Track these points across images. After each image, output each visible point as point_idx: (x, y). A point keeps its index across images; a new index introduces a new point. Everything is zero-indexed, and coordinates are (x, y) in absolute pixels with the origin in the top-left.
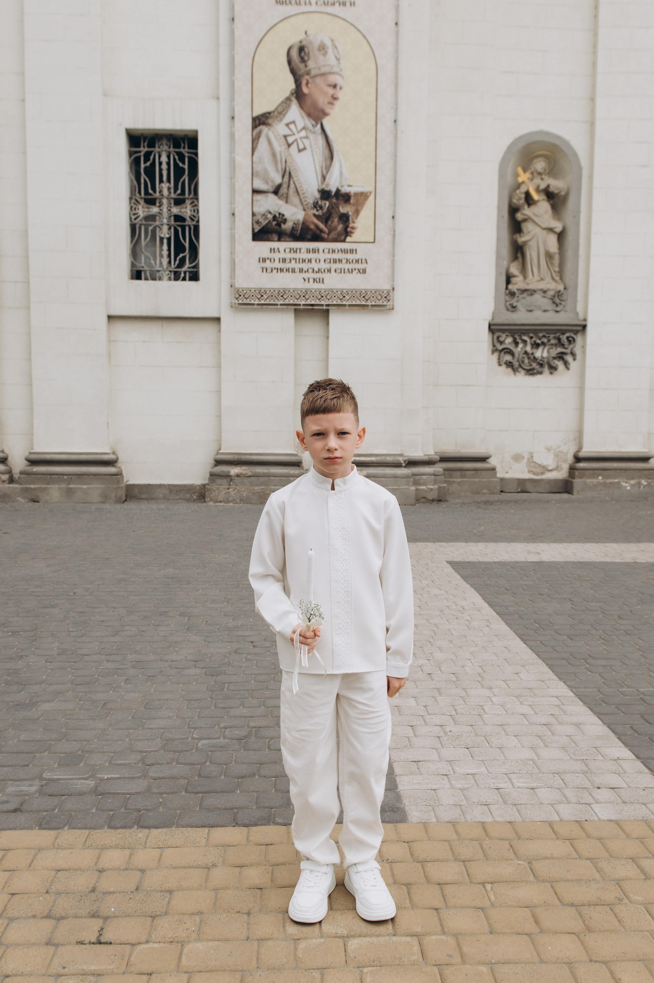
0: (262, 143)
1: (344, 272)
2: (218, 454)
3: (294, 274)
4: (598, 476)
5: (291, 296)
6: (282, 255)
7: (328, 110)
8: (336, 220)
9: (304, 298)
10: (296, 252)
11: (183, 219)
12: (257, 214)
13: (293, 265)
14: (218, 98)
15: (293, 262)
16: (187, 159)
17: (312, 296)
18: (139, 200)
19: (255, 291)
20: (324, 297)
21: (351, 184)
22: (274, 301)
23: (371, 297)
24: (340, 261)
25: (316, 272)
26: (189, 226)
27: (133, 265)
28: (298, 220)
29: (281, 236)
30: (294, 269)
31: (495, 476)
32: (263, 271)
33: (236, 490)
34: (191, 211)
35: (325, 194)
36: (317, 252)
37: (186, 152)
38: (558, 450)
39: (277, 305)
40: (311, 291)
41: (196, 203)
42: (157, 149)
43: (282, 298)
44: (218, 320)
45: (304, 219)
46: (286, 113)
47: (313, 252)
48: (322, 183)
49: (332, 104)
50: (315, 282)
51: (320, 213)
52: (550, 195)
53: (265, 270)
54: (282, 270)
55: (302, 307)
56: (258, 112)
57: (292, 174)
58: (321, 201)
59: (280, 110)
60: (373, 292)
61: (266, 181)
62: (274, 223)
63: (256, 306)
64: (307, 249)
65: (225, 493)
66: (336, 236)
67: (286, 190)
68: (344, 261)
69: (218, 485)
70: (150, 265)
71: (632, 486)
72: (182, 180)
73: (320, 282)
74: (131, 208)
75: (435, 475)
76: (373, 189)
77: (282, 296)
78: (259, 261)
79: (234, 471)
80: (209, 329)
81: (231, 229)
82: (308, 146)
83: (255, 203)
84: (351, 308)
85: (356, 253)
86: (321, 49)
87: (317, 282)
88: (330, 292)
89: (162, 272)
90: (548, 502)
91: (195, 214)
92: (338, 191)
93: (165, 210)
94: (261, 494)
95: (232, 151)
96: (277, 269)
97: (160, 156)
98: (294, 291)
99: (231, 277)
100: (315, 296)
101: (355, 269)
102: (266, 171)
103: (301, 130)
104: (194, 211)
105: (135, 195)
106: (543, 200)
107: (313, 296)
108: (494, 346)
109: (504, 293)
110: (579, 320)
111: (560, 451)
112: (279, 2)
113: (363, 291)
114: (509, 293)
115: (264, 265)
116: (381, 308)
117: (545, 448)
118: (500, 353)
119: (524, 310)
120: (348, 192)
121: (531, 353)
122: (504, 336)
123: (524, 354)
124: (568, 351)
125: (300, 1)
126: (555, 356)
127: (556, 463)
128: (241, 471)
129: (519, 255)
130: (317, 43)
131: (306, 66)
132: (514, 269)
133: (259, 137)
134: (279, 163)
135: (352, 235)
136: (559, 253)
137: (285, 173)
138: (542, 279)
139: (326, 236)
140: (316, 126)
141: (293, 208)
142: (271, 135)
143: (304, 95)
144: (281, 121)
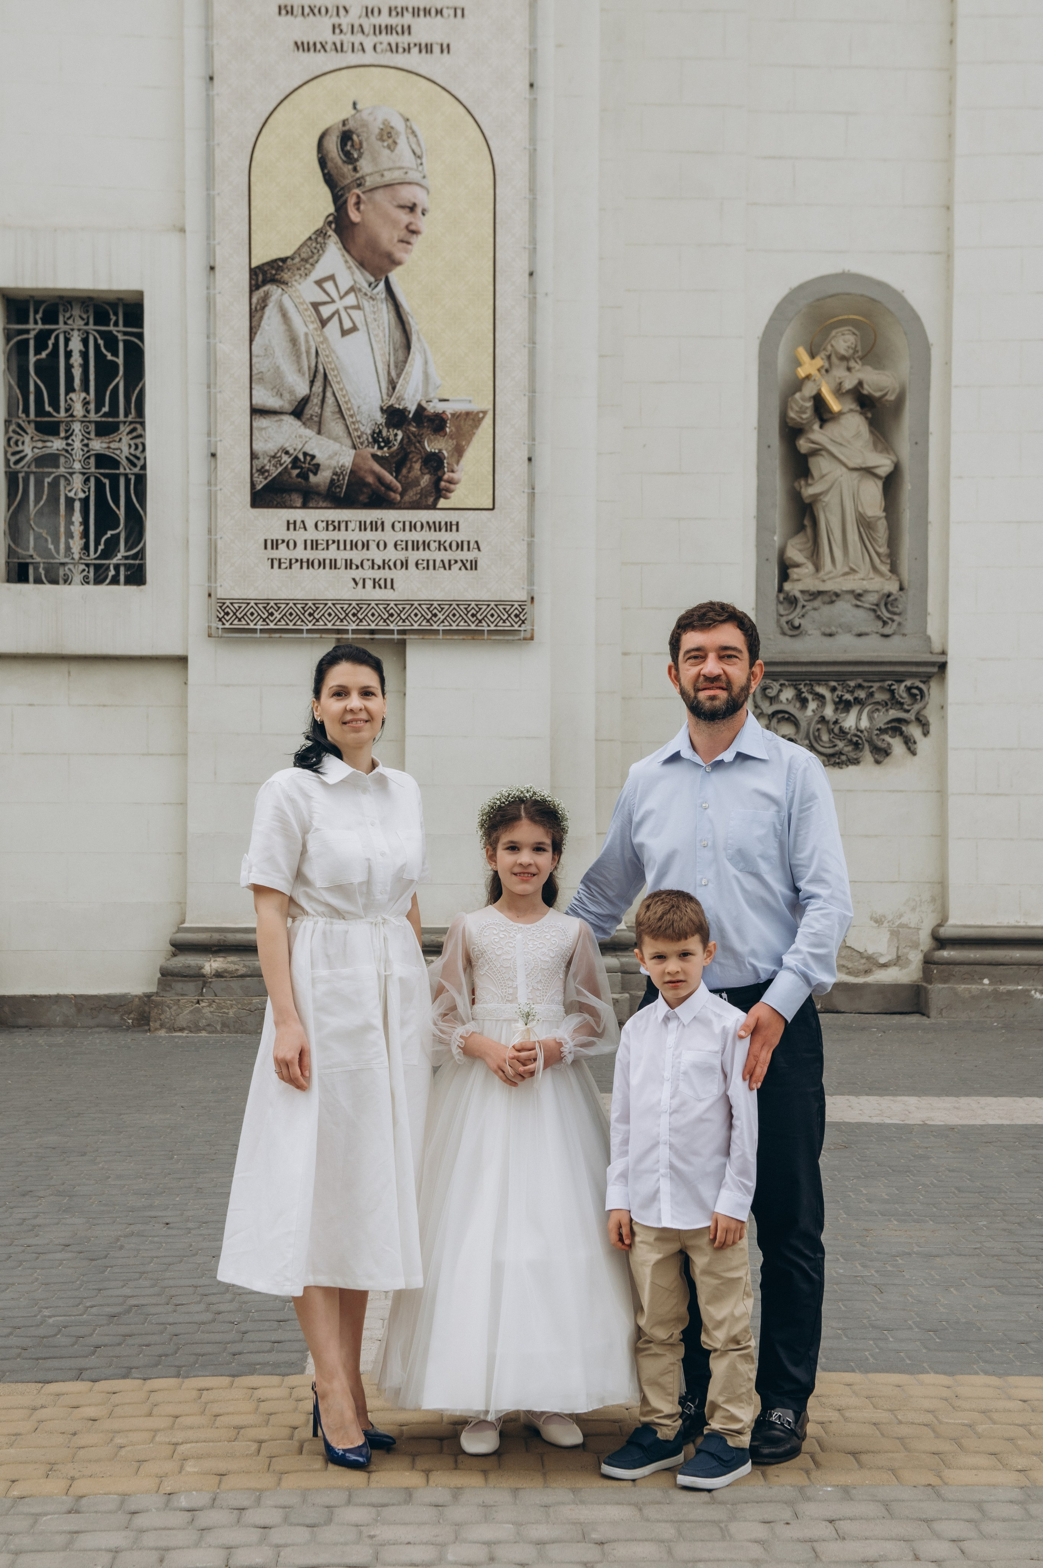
0: (271, 319)
1: (434, 568)
2: (180, 930)
3: (333, 570)
5: (330, 615)
6: (311, 534)
7: (399, 255)
8: (417, 466)
9: (354, 619)
10: (339, 530)
11: (115, 464)
12: (261, 457)
13: (332, 553)
14: (183, 230)
15: (333, 547)
16: (121, 346)
17: (369, 615)
18: (25, 425)
19: (256, 604)
20: (396, 615)
21: (446, 397)
22: (294, 625)
23: (489, 616)
24: (426, 545)
25: (379, 567)
26: (126, 475)
27: (11, 552)
28: (342, 466)
29: (309, 497)
30: (335, 560)
32: (272, 567)
33: (214, 1005)
34: (131, 446)
35: (394, 416)
36: (380, 529)
37: (119, 331)
38: (898, 923)
39: (300, 631)
40: (369, 605)
41: (140, 431)
42: (61, 326)
43: (310, 618)
44: (182, 660)
45: (353, 464)
46: (317, 262)
47: (372, 530)
48: (390, 396)
49: (408, 243)
50: (377, 585)
51: (385, 452)
52: (864, 402)
53: (276, 564)
54: (310, 564)
55: (350, 636)
57: (330, 377)
58: (388, 431)
60: (493, 605)
62: (295, 472)
63: (258, 635)
64: (360, 522)
65: (191, 1012)
66: (419, 496)
67: (317, 409)
68: (434, 546)
69: (177, 994)
70: (46, 553)
72: (111, 387)
73: (385, 587)
74: (10, 439)
76: (491, 407)
77: (310, 615)
78: (266, 548)
79: (212, 964)
80: (164, 679)
81: (209, 483)
82: (359, 325)
83: (256, 433)
84: (448, 637)
85: (457, 530)
86: (385, 137)
87: (380, 587)
88: (407, 607)
89: (72, 568)
91: (138, 453)
92: (420, 409)
93: (77, 445)
95: (211, 334)
96: (301, 560)
97: (67, 340)
98: (334, 604)
99: (209, 579)
100: (377, 615)
101: (456, 562)
102: (278, 372)
103: (347, 293)
104: (137, 446)
105: (18, 417)
106: (851, 411)
107: (373, 615)
109: (775, 602)
110: (931, 653)
111: (902, 926)
112: (301, 47)
113: (473, 604)
114: (784, 599)
115: (275, 554)
116: (507, 638)
117: (871, 918)
118: (770, 721)
119: (817, 633)
120: (441, 412)
121: (834, 719)
122: (776, 686)
123: (818, 722)
124: (911, 716)
125: (342, 45)
126: (883, 727)
127: (895, 950)
128: (225, 966)
129: (807, 522)
130: (376, 127)
131: (355, 170)
132: (794, 553)
133: (263, 308)
134: (304, 356)
135: (449, 494)
136: (887, 518)
137: (315, 376)
138: (853, 571)
139: (398, 498)
140: (376, 286)
141: (331, 442)
142: (286, 300)
143: (354, 224)
144: (306, 275)
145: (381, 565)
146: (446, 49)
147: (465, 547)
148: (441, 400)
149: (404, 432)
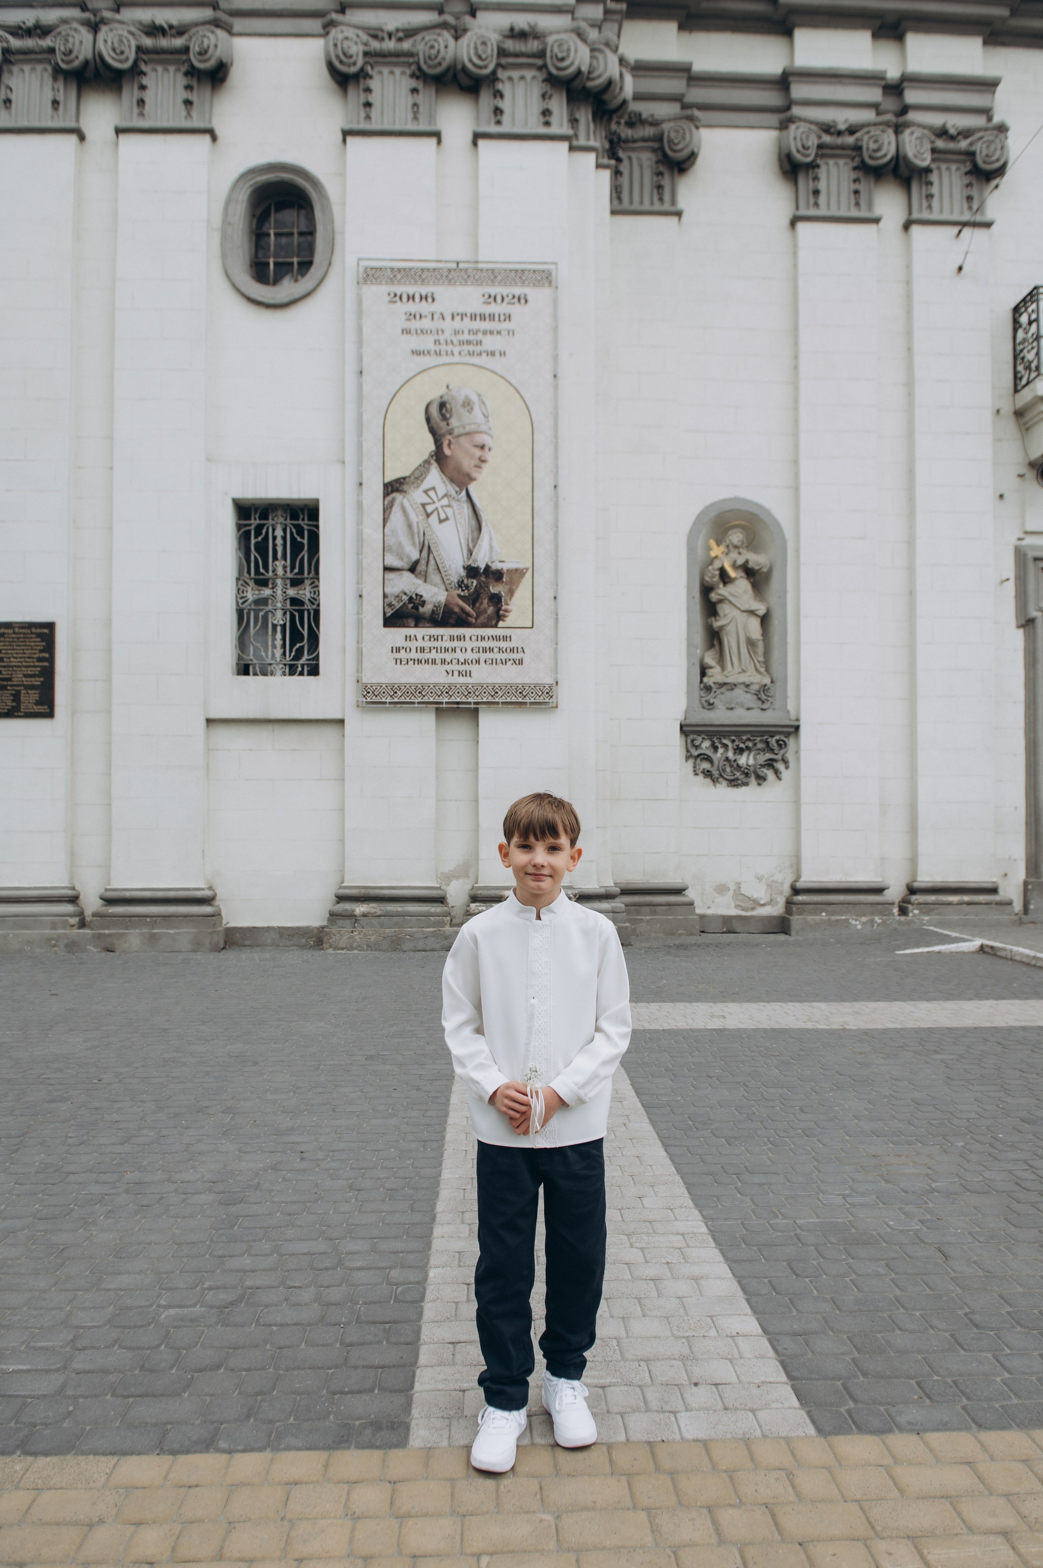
0: (396, 514)
1: (496, 664)
2: (340, 888)
3: (434, 665)
4: (821, 913)
5: (432, 693)
6: (420, 644)
7: (474, 474)
8: (486, 601)
9: (447, 695)
10: (437, 640)
11: (300, 603)
12: (389, 596)
13: (433, 655)
14: (343, 462)
15: (434, 651)
16: (306, 533)
17: (456, 693)
18: (248, 581)
19: (386, 687)
20: (472, 693)
21: (503, 560)
22: (410, 698)
23: (530, 693)
24: (491, 650)
25: (462, 664)
26: (308, 610)
27: (240, 658)
28: (440, 602)
29: (419, 621)
30: (435, 659)
31: (693, 912)
32: (396, 664)
33: (362, 934)
34: (311, 592)
35: (471, 571)
36: (463, 640)
37: (305, 524)
38: (770, 880)
39: (414, 703)
40: (456, 686)
41: (316, 583)
42: (270, 522)
43: (420, 695)
44: (341, 722)
45: (446, 600)
46: (424, 479)
47: (457, 640)
48: (469, 559)
49: (480, 467)
50: (461, 675)
51: (466, 593)
52: (749, 572)
53: (399, 662)
54: (419, 661)
55: (444, 706)
56: (390, 477)
57: (432, 548)
58: (468, 580)
59: (416, 475)
60: (532, 686)
61: (400, 556)
62: (410, 606)
63: (388, 705)
64: (450, 636)
65: (348, 938)
66: (486, 620)
67: (424, 567)
68: (496, 650)
69: (339, 927)
70: (260, 657)
71: (864, 924)
72: (300, 557)
73: (466, 675)
74: (239, 589)
75: (614, 912)
76: (531, 565)
77: (420, 693)
78: (392, 652)
79: (360, 909)
80: (330, 734)
81: (358, 613)
82: (450, 517)
83: (386, 581)
84: (505, 706)
85: (510, 640)
86: (466, 405)
87: (463, 675)
88: (480, 688)
89: (275, 666)
90: (757, 945)
91: (315, 597)
92: (487, 567)
93: (279, 592)
94: (394, 938)
95: (359, 523)
96: (414, 660)
97: (274, 530)
98: (434, 687)
99: (358, 671)
100: (460, 693)
101: (509, 660)
102: (400, 545)
103: (443, 498)
104: (315, 593)
105: (244, 576)
106: (741, 577)
107: (458, 693)
108: (688, 751)
109: (698, 689)
110: (790, 720)
111: (773, 881)
112: (415, 353)
113: (520, 686)
114: (704, 687)
115: (398, 656)
116: (541, 707)
117: (756, 877)
118: (696, 760)
119: (723, 708)
120: (500, 568)
121: (734, 759)
122: (700, 739)
123: (724, 761)
124: (779, 757)
125: (440, 352)
126: (763, 763)
127: (769, 895)
128: (368, 910)
129: (716, 642)
130: (461, 399)
131: (448, 424)
132: (710, 659)
133: (391, 507)
134: (416, 536)
135: (505, 619)
136: (764, 640)
137: (423, 547)
138: (744, 671)
139: (474, 621)
140: (460, 493)
141: (433, 587)
142: (406, 503)
143: (446, 457)
144: (418, 487)
145: (463, 661)
146: (503, 354)
147: (515, 651)
148: (501, 562)
149: (477, 581)
